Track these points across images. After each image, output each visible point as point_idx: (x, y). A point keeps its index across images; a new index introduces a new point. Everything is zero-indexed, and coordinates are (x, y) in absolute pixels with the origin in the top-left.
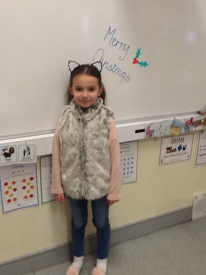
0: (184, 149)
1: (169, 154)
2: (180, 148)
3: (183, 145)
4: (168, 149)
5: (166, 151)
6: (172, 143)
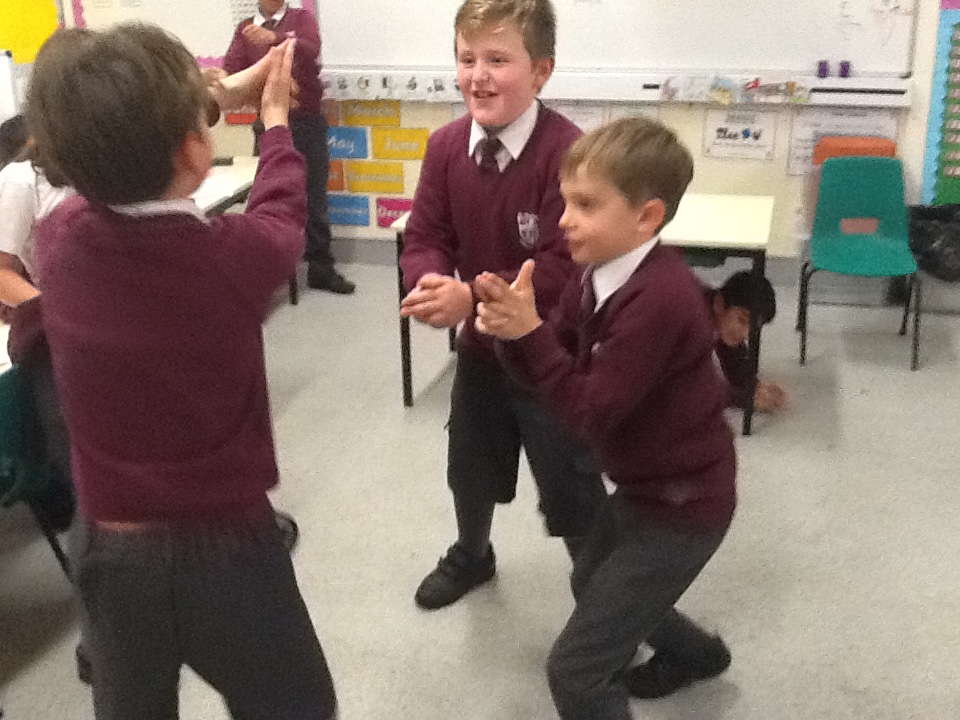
0: (757, 137)
1: (723, 141)
2: (746, 134)
3: (754, 128)
4: (720, 130)
5: (715, 134)
6: (726, 121)
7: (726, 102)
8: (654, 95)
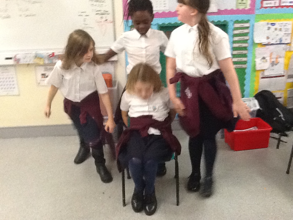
5: (41, 76)
6: (44, 71)
7: (42, 63)
8: (11, 62)
